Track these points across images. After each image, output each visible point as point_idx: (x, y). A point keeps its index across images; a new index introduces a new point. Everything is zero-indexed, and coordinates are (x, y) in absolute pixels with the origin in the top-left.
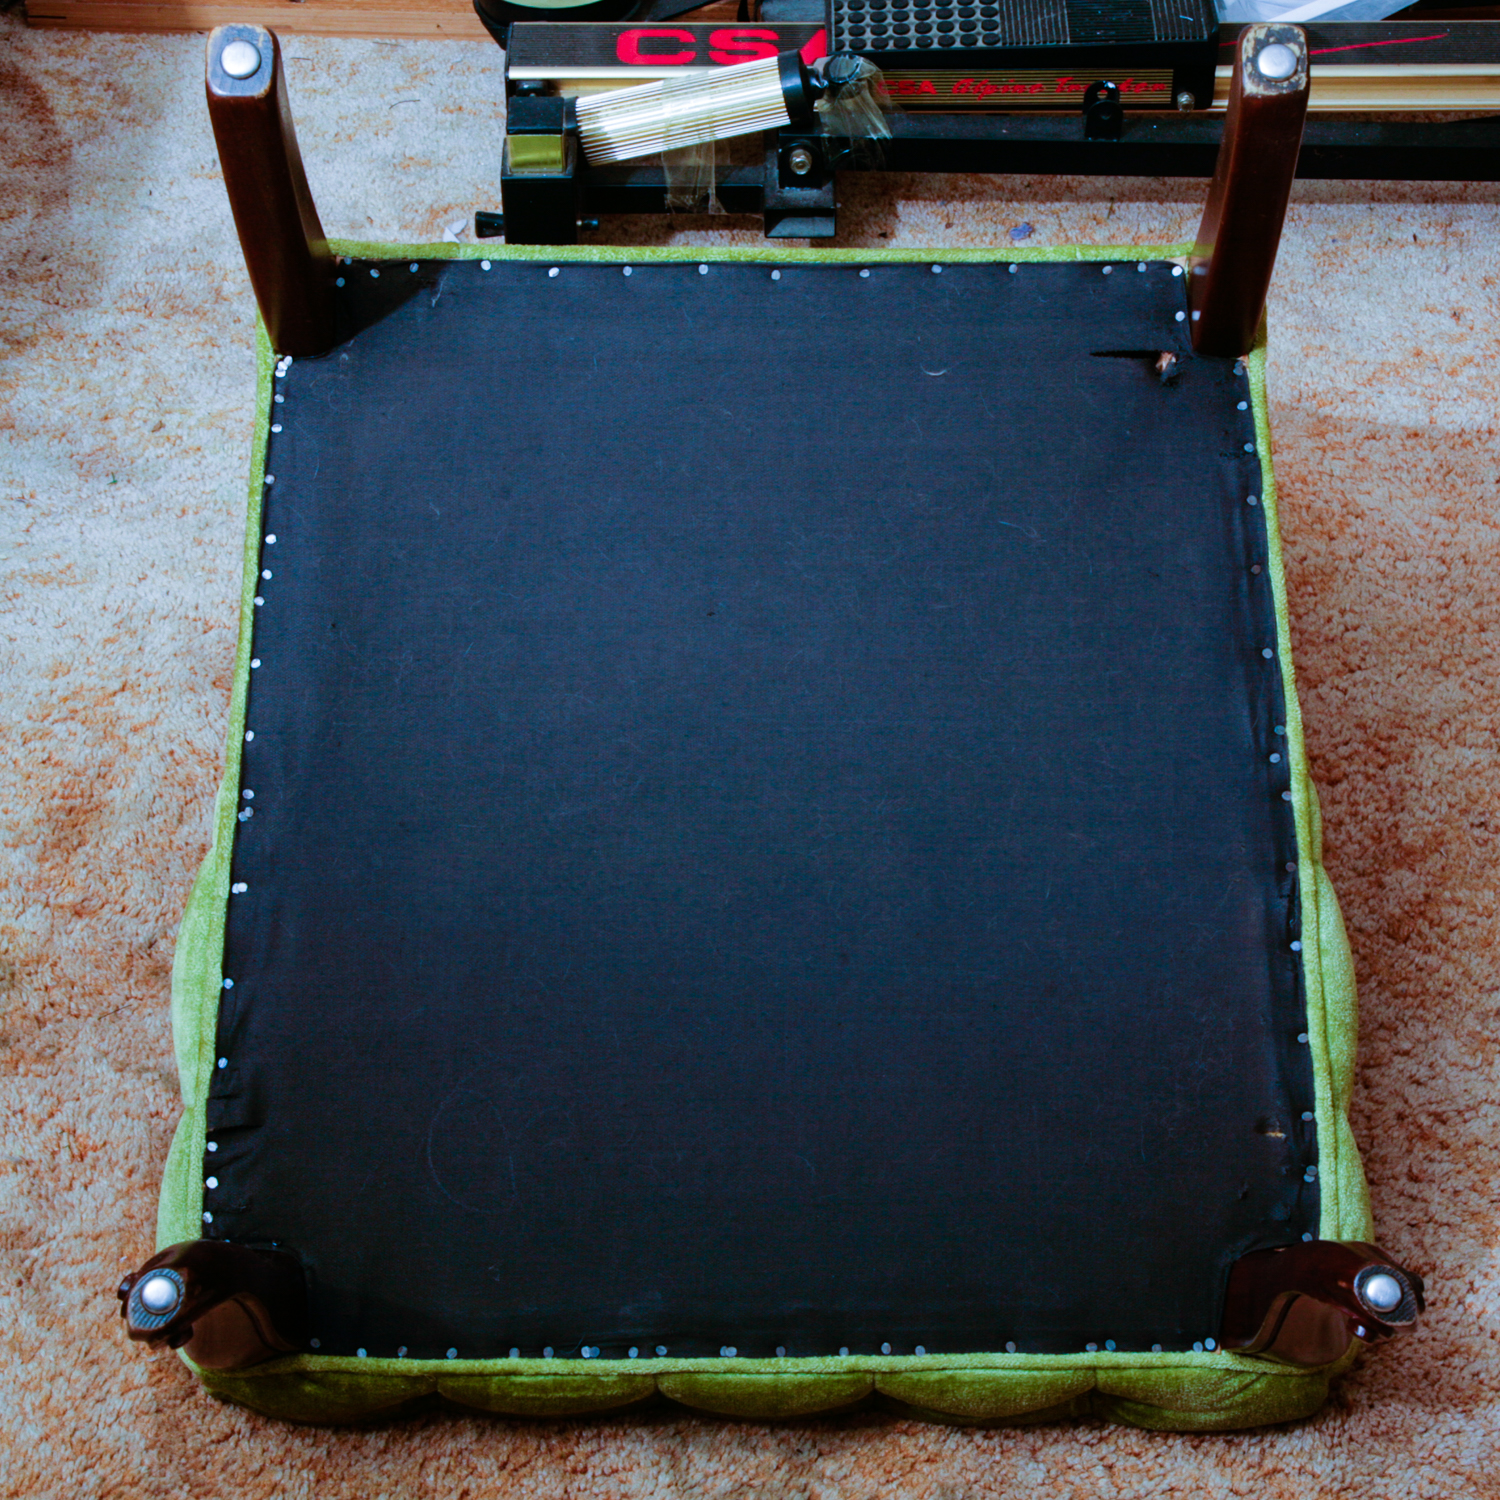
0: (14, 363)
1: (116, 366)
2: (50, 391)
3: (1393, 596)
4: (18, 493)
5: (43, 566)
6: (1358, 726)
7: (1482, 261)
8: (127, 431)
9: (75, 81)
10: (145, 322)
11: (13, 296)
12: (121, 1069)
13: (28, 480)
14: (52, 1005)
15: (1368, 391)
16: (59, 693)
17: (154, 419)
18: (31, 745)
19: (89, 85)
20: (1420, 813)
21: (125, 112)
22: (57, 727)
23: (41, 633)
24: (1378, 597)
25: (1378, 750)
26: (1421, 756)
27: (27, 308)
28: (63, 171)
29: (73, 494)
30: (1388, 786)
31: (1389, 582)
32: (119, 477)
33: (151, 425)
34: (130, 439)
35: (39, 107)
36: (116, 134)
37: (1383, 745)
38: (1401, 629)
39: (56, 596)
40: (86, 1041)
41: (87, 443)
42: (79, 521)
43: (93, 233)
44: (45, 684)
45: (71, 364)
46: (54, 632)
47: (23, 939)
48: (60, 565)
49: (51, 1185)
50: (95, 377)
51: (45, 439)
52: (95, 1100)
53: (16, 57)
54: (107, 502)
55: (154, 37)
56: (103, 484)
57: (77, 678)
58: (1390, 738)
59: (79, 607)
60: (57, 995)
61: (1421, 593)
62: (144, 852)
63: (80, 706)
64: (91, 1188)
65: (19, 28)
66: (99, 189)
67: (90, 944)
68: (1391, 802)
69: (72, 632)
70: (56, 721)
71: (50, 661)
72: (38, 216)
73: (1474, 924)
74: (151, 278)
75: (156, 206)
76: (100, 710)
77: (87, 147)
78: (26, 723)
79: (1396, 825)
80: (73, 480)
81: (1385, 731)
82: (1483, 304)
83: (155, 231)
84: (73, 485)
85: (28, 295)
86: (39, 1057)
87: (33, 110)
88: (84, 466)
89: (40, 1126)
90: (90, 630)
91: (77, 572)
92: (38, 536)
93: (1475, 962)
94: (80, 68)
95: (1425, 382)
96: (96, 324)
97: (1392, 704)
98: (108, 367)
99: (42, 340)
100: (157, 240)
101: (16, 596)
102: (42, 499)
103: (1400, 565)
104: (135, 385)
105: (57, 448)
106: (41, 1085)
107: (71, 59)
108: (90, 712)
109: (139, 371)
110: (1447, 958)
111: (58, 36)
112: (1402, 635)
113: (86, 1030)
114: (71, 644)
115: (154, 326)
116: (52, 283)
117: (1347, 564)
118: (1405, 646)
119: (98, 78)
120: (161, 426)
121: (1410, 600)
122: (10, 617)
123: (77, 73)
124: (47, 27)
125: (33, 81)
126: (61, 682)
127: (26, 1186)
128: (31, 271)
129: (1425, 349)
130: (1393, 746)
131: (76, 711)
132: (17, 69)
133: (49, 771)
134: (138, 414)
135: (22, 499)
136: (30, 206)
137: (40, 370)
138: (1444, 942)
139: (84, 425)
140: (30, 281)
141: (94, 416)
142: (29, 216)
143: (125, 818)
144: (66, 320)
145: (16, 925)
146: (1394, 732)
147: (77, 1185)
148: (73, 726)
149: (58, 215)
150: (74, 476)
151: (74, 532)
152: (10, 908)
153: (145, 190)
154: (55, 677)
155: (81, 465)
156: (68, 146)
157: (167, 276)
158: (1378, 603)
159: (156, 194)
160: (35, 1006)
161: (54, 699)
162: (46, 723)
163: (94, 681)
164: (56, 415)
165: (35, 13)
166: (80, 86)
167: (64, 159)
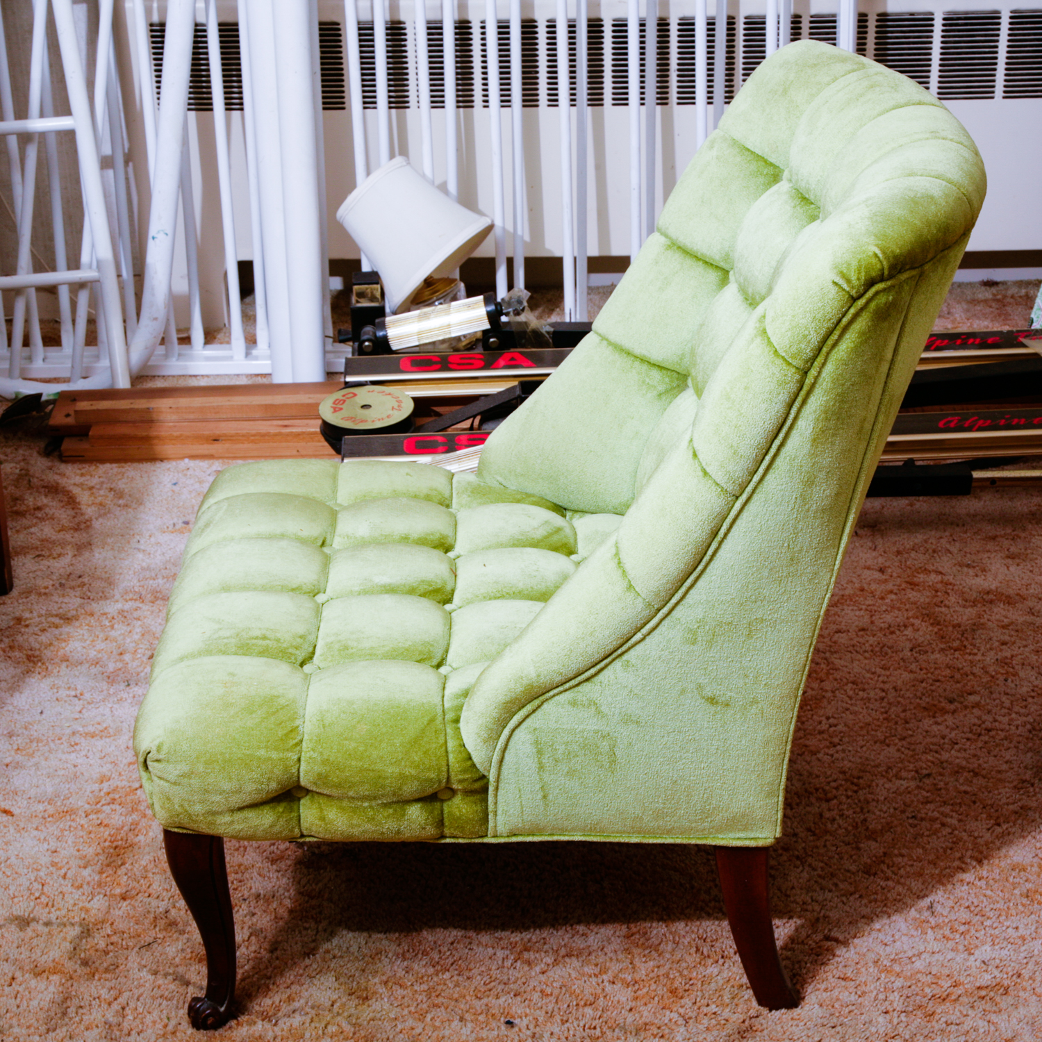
0: (66, 629)
1: (125, 628)
2: (88, 642)
3: (856, 709)
4: (73, 693)
5: (91, 729)
6: (841, 772)
7: (895, 543)
8: (133, 660)
9: (91, 488)
10: (141, 605)
11: (63, 596)
12: (155, 973)
13: (79, 687)
14: (112, 944)
15: (836, 609)
16: (105, 790)
17: (149, 653)
18: (91, 817)
19: (99, 489)
20: (878, 813)
21: (121, 502)
22: (105, 808)
23: (92, 762)
24: (847, 709)
25: (852, 783)
26: (877, 785)
27: (72, 602)
28: (88, 533)
29: (105, 692)
30: (859, 801)
31: (853, 702)
32: (131, 682)
33: (147, 656)
34: (136, 663)
35: (71, 502)
36: (117, 513)
37: (855, 780)
38: (861, 724)
39: (99, 743)
40: (133, 960)
41: (111, 667)
42: (110, 705)
43: (107, 563)
44: (96, 787)
45: (99, 628)
46: (99, 761)
47: (93, 912)
48: (100, 728)
49: (118, 1033)
50: (113, 634)
51: (87, 665)
52: (141, 990)
53: (57, 477)
54: (125, 695)
55: (135, 465)
56: (122, 686)
57: (114, 783)
58: (859, 778)
59: (113, 748)
60: (114, 939)
61: (871, 706)
62: (159, 866)
63: (117, 796)
64: (142, 1035)
65: (57, 463)
66: (109, 540)
67: (132, 913)
68: (862, 809)
69: (109, 760)
70: (103, 805)
71: (98, 775)
72: (75, 556)
73: (912, 865)
74: (142, 583)
75: (142, 547)
76: (129, 798)
77: (101, 520)
78: (87, 806)
79: (865, 820)
80: (104, 685)
81: (855, 773)
82: (896, 564)
83: (143, 560)
84: (105, 688)
85: (72, 595)
86: (107, 970)
87: (69, 503)
88: (111, 679)
89: (110, 1004)
90: (120, 758)
91: (111, 730)
92: (86, 714)
93: (913, 884)
94: (94, 481)
95: (867, 603)
96: (112, 608)
97: (859, 761)
98: (120, 630)
99: (82, 617)
100: (144, 564)
101: (77, 744)
102: (87, 696)
103: (861, 693)
104: (136, 637)
105: (94, 670)
106: (108, 984)
107: (88, 477)
108: (123, 799)
109: (138, 630)
110: (898, 882)
111: (80, 466)
112: (861, 728)
113: (133, 955)
114: (109, 766)
115: (145, 607)
116: (85, 589)
117: (829, 694)
118: (864, 732)
119: (105, 486)
121: (865, 711)
122: (73, 755)
123: (92, 484)
124: (74, 462)
125: (68, 489)
126: (105, 786)
127: (104, 1034)
128: (73, 584)
129: (866, 587)
130: (861, 781)
131: (114, 799)
132: (58, 484)
133: (102, 829)
134: (139, 651)
135: (76, 696)
136: (70, 552)
137: (81, 632)
138: (896, 874)
139: (109, 658)
140: (73, 588)
141: (115, 653)
142: (70, 554)
143: (147, 849)
144: (95, 606)
145: (88, 905)
146: (861, 774)
147: (133, 1033)
148: (113, 807)
149: (87, 554)
150: (105, 683)
151: (107, 711)
152: (84, 897)
153: (135, 540)
154: (102, 782)
155: (109, 677)
156: (90, 520)
157: (151, 582)
158: (848, 712)
159: (142, 542)
160: (102, 945)
161: (102, 794)
162: (99, 806)
163: (125, 783)
164: (92, 654)
165: (67, 454)
166: (94, 491)
167: (88, 527)
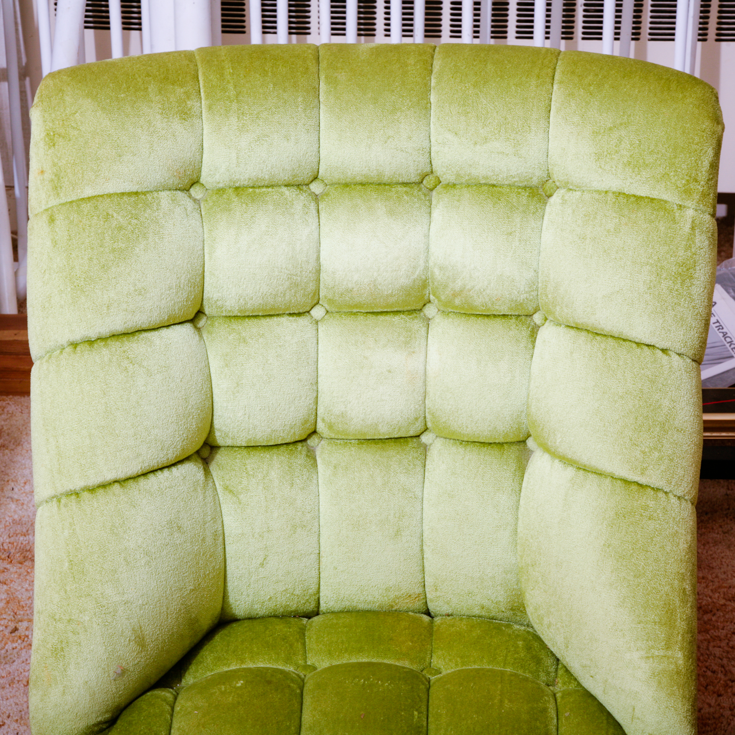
10: (8, 566)
17: (12, 625)
33: (10, 629)
74: (12, 539)
75: (16, 497)
83: (15, 511)
100: (16, 517)
115: (13, 569)
120: (16, 629)
153: (10, 487)
157: (22, 538)
159: (16, 490)
